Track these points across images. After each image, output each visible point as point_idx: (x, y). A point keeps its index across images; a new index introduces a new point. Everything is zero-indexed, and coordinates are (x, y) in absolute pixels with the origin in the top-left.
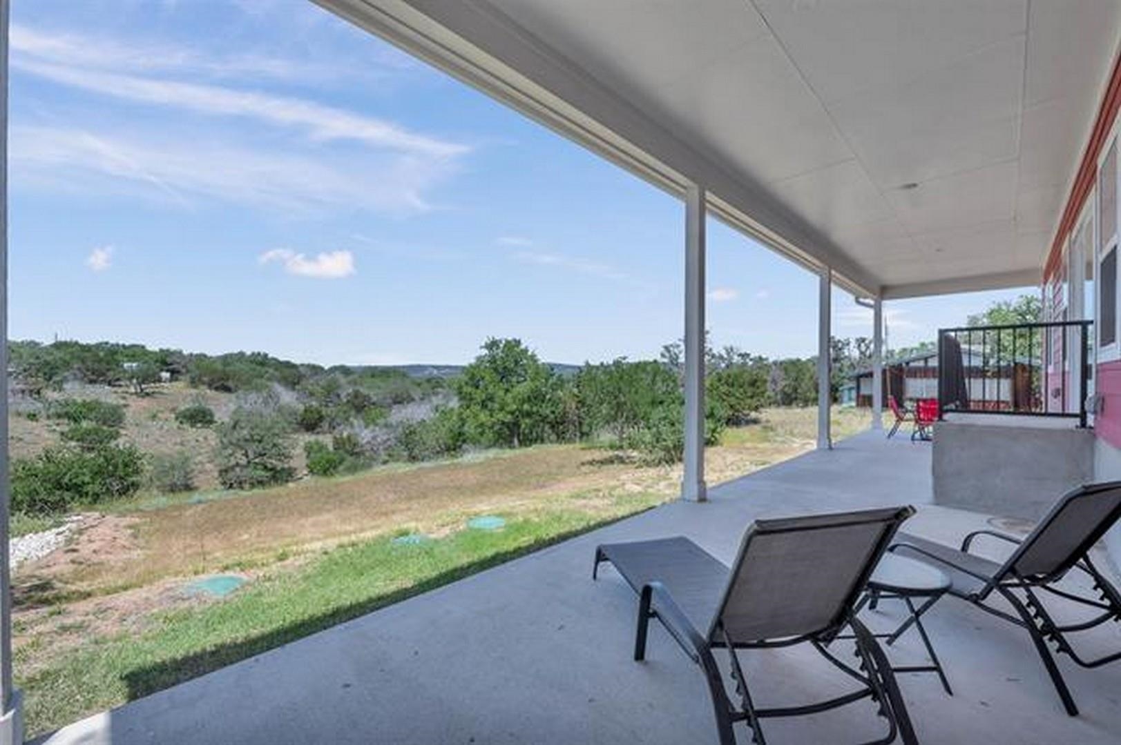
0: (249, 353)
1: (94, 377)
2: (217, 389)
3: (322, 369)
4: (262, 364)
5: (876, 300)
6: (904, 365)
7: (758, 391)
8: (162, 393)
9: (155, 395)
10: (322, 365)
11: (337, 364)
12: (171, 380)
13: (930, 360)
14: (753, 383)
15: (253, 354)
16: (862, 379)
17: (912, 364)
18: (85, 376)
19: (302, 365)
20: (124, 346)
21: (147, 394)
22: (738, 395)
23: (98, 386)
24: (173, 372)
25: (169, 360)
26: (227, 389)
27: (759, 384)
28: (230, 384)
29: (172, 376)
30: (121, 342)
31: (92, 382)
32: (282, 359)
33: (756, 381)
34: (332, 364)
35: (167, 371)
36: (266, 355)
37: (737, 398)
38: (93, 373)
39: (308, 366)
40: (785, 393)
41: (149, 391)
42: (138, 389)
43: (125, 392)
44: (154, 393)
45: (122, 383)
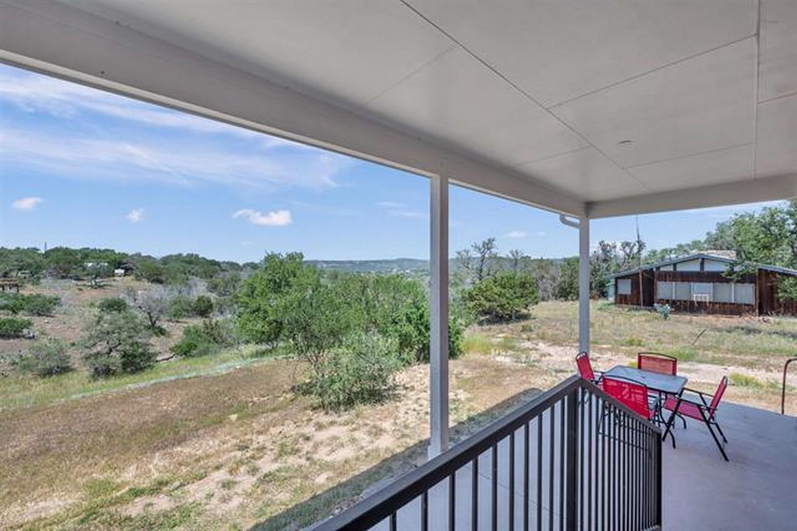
0: (185, 254)
1: (64, 274)
2: (153, 281)
3: (238, 265)
4: (190, 263)
5: (581, 220)
6: (654, 270)
7: (526, 291)
8: (111, 286)
9: (105, 287)
10: (238, 262)
11: (249, 261)
12: (125, 275)
13: (678, 266)
14: (523, 285)
15: (188, 255)
16: (619, 281)
17: (662, 269)
18: (59, 273)
19: (224, 262)
20: (100, 251)
21: (100, 286)
22: (508, 295)
23: (66, 280)
24: (127, 270)
25: (124, 261)
26: (160, 282)
27: (527, 285)
28: (163, 278)
29: (125, 272)
30: (97, 248)
31: (63, 277)
32: (209, 258)
33: (524, 283)
34: (245, 262)
35: (122, 268)
36: (197, 256)
37: (507, 298)
38: (64, 272)
39: (228, 263)
40: (562, 288)
41: (102, 284)
42: (94, 283)
43: (84, 285)
44: (105, 285)
45: (85, 278)
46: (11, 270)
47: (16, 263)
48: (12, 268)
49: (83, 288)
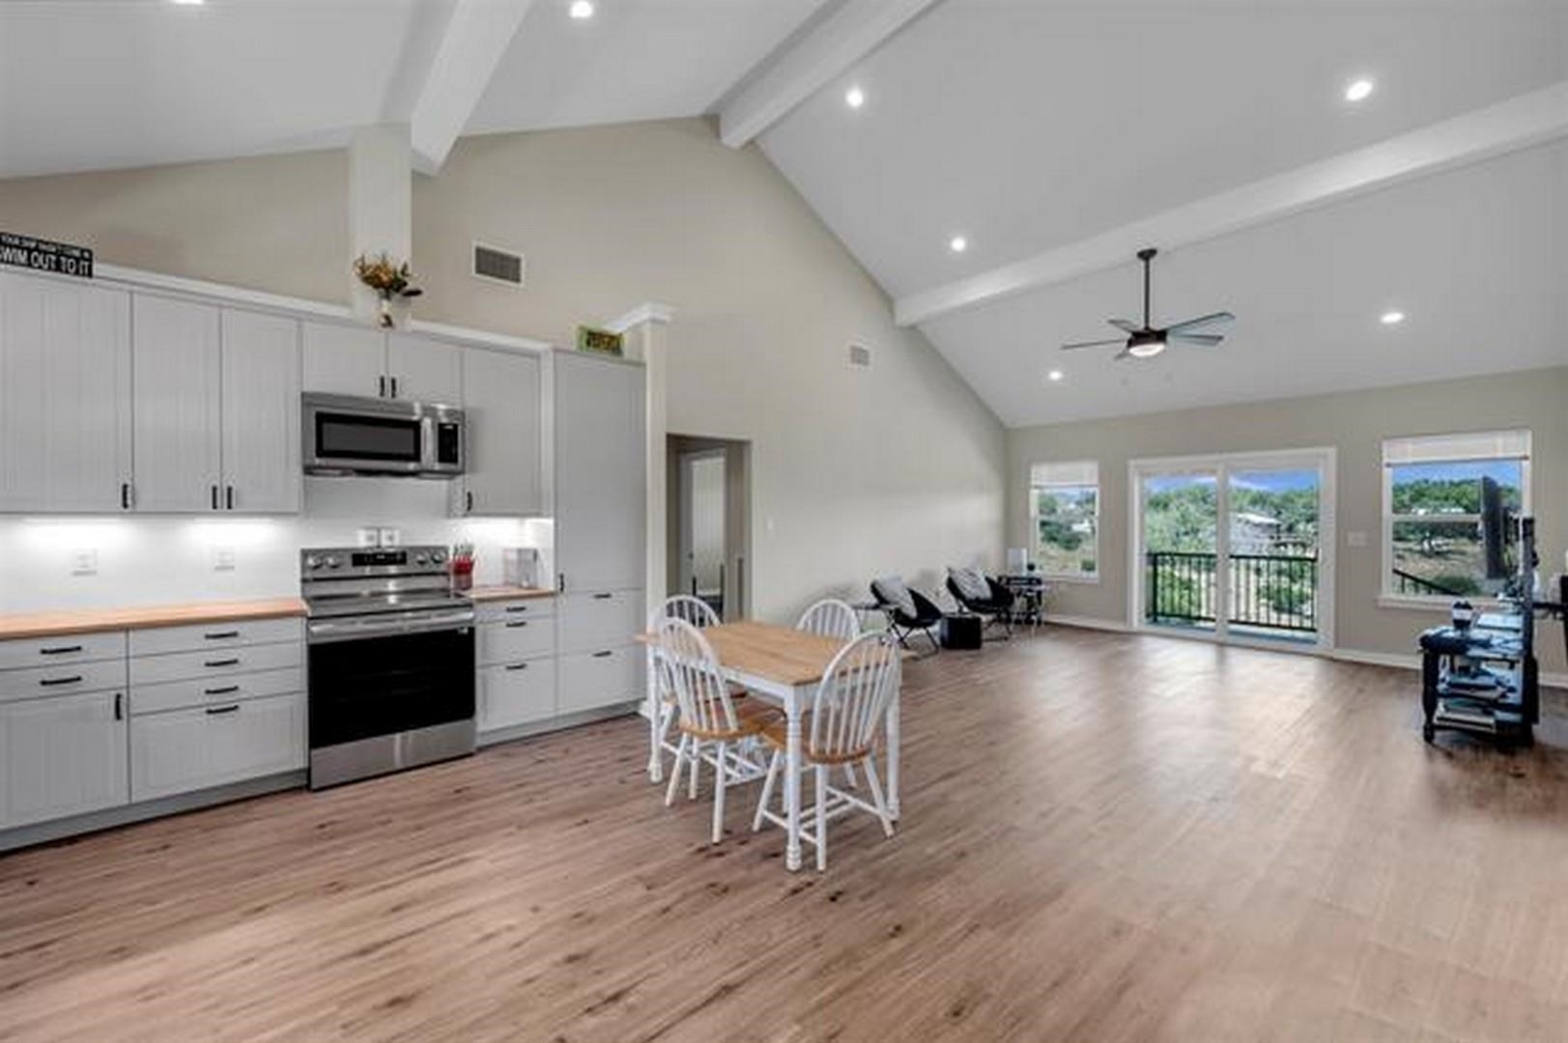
41: (1445, 548)
42: (1426, 545)
43: (1410, 550)
44: (1449, 552)
45: (1411, 537)
46: (1298, 522)
47: (1303, 511)
48: (1297, 518)
49: (1407, 555)
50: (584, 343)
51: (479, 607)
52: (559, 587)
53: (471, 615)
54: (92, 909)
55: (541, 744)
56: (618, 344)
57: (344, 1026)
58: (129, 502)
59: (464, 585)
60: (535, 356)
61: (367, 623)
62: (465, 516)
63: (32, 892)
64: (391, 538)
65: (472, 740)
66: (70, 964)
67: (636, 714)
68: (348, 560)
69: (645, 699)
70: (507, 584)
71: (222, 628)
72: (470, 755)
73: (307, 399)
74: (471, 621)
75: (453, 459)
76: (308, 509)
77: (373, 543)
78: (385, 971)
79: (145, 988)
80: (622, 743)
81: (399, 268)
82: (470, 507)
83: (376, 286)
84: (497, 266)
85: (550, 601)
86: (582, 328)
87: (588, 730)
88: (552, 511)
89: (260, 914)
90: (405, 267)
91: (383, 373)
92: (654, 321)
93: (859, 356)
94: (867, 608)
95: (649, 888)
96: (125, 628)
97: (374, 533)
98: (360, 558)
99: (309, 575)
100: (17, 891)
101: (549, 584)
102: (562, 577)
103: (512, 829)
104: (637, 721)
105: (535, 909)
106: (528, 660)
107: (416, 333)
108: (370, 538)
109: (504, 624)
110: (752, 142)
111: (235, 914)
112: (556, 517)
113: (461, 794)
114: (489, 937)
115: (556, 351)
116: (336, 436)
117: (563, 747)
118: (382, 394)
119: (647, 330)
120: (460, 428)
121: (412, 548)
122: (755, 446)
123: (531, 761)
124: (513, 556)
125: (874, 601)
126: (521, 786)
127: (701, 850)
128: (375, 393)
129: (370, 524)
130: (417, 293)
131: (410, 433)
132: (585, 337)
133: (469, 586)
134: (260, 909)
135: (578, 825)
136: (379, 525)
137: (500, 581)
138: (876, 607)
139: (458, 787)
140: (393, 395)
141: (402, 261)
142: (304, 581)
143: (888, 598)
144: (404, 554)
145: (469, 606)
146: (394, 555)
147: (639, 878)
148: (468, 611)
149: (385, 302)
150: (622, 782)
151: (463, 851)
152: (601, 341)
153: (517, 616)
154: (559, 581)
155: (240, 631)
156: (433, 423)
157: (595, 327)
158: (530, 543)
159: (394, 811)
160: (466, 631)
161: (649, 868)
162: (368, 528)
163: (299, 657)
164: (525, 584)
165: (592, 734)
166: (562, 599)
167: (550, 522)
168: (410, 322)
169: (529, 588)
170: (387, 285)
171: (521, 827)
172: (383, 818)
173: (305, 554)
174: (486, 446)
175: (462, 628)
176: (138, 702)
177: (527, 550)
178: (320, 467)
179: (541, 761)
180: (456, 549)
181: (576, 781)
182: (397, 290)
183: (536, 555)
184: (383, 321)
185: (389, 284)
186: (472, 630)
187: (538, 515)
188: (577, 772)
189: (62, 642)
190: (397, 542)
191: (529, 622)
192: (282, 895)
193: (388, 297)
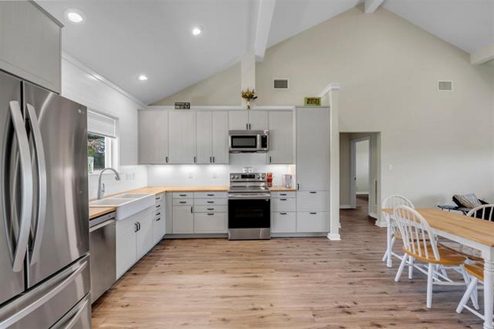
50: (306, 103)
51: (272, 192)
52: (297, 188)
53: (269, 195)
54: (181, 258)
55: (291, 241)
56: (319, 101)
57: (210, 321)
58: (196, 161)
59: (269, 185)
60: (291, 111)
61: (242, 195)
62: (269, 164)
63: (175, 250)
64: (251, 170)
65: (269, 235)
66: (172, 271)
67: (326, 237)
68: (240, 177)
69: (329, 232)
70: (283, 186)
71: (210, 193)
72: (269, 239)
73: (230, 132)
74: (269, 197)
75: (266, 146)
76: (230, 162)
77: (246, 172)
78: (225, 307)
79: (179, 285)
80: (318, 248)
81: (252, 91)
82: (271, 161)
83: (246, 98)
84: (281, 84)
85: (294, 192)
86: (306, 98)
87: (307, 239)
88: (295, 163)
89: (207, 273)
90: (253, 91)
91: (247, 123)
92: (333, 89)
93: (445, 86)
94: (450, 209)
95: (314, 315)
96: (193, 191)
97: (247, 169)
98: (244, 176)
99: (232, 180)
100: (172, 249)
101: (294, 187)
102: (298, 185)
103: (273, 270)
104: (326, 240)
105: (271, 305)
106: (287, 212)
107: (256, 110)
108: (246, 170)
109: (279, 199)
110: (380, 7)
111: (201, 271)
112: (296, 164)
113: (263, 253)
114: (255, 309)
115: (297, 107)
116: (237, 142)
117: (297, 244)
118: (247, 129)
119: (330, 94)
120: (268, 137)
121: (256, 174)
122: (382, 134)
123: (286, 246)
124: (284, 177)
125: (455, 205)
126: (281, 254)
127: (340, 307)
128: (245, 129)
129: (246, 166)
130: (256, 97)
131: (254, 139)
132: (307, 100)
133: (271, 186)
134: (207, 272)
135: (294, 276)
136: (247, 167)
137: (281, 185)
138: (456, 209)
139: (263, 250)
140: (250, 129)
141: (253, 89)
142: (231, 182)
143: (466, 204)
144: (254, 175)
145: (269, 192)
146: (251, 175)
147: (312, 309)
148: (268, 194)
149: (248, 102)
150: (315, 264)
151: (257, 273)
152: (313, 101)
153: (284, 197)
154: (297, 185)
155: (215, 194)
156: (260, 136)
157: (310, 96)
158: (289, 173)
159: (245, 252)
160: (267, 200)
161: (316, 306)
162: (246, 168)
163: (226, 203)
164: (288, 186)
165: (308, 241)
166: (298, 192)
167: (294, 166)
168: (254, 107)
169: (289, 188)
170: (248, 97)
171: (276, 270)
172: (241, 254)
173: (231, 174)
174: (275, 142)
175: (267, 199)
176: (196, 209)
177: (288, 175)
178: (233, 151)
179: (289, 247)
180: (267, 174)
181: (298, 258)
182: (251, 98)
183: (291, 177)
184: (247, 107)
185: (249, 96)
186: (269, 200)
187: (292, 164)
188: (299, 255)
189: (183, 193)
190: (252, 172)
191: (287, 199)
192: (212, 270)
193: (249, 100)
